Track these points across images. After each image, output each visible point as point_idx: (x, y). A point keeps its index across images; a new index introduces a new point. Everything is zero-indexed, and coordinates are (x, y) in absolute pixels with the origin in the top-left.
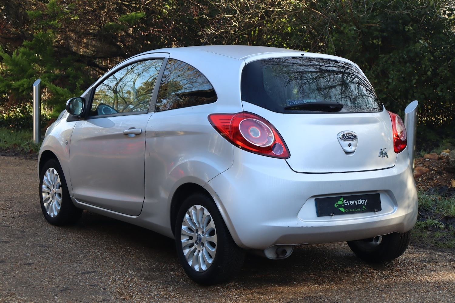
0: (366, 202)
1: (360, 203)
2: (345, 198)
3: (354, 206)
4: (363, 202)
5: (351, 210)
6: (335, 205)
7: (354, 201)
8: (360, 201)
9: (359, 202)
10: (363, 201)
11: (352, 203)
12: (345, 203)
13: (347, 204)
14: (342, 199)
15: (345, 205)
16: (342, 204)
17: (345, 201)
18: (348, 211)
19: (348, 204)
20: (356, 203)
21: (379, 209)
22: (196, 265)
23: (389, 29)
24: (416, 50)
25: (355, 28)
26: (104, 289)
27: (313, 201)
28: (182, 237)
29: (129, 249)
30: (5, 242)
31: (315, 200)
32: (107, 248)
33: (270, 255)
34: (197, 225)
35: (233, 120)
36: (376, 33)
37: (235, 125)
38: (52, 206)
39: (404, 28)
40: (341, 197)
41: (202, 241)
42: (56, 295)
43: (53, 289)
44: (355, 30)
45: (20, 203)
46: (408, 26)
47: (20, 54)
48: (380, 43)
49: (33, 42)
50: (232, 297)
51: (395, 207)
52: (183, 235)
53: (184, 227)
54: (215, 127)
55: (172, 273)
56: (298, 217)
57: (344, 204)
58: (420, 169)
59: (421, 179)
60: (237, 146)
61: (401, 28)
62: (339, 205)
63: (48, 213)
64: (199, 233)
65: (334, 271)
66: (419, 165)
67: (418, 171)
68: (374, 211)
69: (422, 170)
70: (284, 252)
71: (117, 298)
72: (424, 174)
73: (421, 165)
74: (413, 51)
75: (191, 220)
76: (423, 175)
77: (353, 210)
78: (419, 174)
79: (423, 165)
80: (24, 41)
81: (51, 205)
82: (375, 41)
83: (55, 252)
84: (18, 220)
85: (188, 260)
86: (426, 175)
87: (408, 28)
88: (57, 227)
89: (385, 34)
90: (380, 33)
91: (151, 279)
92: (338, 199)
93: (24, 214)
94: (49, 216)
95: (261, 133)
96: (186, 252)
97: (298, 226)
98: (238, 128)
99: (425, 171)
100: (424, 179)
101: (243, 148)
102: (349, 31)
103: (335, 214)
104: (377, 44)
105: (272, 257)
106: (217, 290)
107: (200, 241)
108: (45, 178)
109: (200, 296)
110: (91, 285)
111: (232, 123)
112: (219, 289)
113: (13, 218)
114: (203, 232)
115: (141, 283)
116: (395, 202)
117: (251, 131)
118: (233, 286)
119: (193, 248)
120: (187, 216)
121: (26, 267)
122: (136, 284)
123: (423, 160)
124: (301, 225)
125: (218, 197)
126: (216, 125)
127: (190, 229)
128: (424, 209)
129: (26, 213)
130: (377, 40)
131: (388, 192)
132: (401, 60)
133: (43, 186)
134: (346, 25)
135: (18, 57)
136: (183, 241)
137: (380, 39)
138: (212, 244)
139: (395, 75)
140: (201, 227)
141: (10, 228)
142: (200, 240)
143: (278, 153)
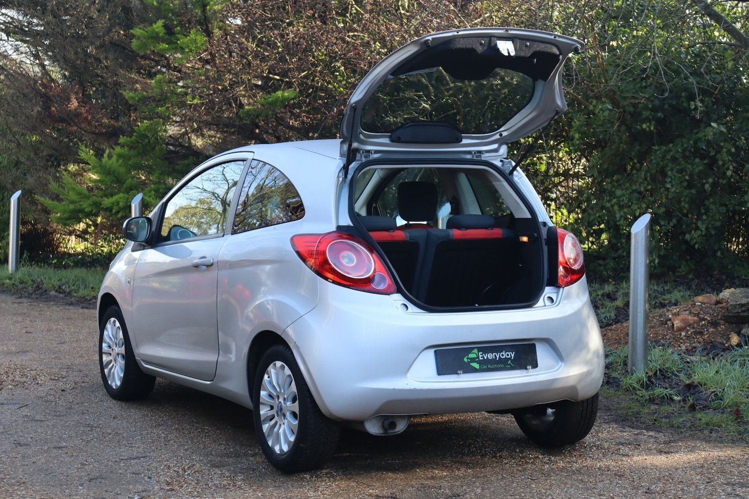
0: (513, 356)
1: (504, 357)
2: (480, 349)
3: (494, 361)
4: (508, 355)
5: (489, 366)
6: (465, 360)
7: (494, 354)
8: (504, 353)
9: (503, 355)
10: (509, 353)
11: (490, 356)
12: (480, 356)
13: (483, 357)
14: (475, 351)
15: (480, 359)
16: (475, 358)
17: (480, 353)
18: (485, 367)
19: (486, 358)
20: (498, 357)
21: (535, 365)
22: (277, 445)
23: (666, 106)
24: (707, 138)
25: (609, 107)
26: (150, 478)
27: (431, 354)
28: (261, 406)
29: (208, 429)
30: (39, 421)
31: (435, 351)
32: (177, 429)
33: (373, 428)
34: (278, 390)
35: (319, 242)
36: (646, 114)
37: (321, 248)
38: (114, 373)
39: (689, 105)
40: (473, 348)
41: (283, 412)
42: (82, 485)
43: (80, 478)
44: (610, 110)
45: (80, 371)
46: (694, 101)
47: (115, 157)
48: (652, 128)
49: (134, 138)
50: (318, 487)
51: (560, 363)
52: (263, 404)
53: (263, 393)
54: (298, 253)
55: (252, 459)
56: (408, 375)
57: (478, 357)
58: (684, 318)
59: (684, 334)
60: (326, 279)
61: (685, 105)
62: (470, 359)
63: (109, 382)
64: (280, 400)
65: (481, 456)
66: (683, 313)
67: (681, 321)
68: (526, 369)
69: (688, 320)
70: (393, 425)
71: (161, 489)
72: (689, 325)
73: (687, 312)
74: (703, 140)
75: (271, 382)
76: (688, 328)
77: (493, 366)
78: (683, 325)
79: (690, 313)
80: (121, 136)
81: (112, 371)
82: (644, 126)
83: (103, 433)
84: (69, 393)
85: (268, 439)
86: (693, 328)
87: (695, 105)
88: (119, 402)
89: (659, 114)
90: (652, 113)
91: (219, 466)
92: (470, 350)
93: (81, 386)
94: (111, 387)
95: (357, 258)
96: (265, 427)
97: (408, 387)
98: (324, 253)
99: (692, 322)
100: (689, 333)
101: (334, 282)
102: (601, 112)
103: (464, 372)
104: (648, 129)
105: (377, 432)
106: (302, 479)
107: (281, 412)
108: (105, 333)
109: (276, 487)
110: (133, 473)
111: (318, 246)
112: (306, 478)
113: (63, 391)
114: (285, 399)
115: (201, 471)
116: (559, 355)
117: (343, 257)
118: (327, 474)
119: (273, 422)
120: (266, 377)
121: (55, 451)
122: (195, 472)
123: (691, 305)
124: (412, 387)
125: (297, 348)
126: (299, 250)
127: (270, 396)
128: (662, 375)
129: (83, 385)
130: (648, 124)
131: (547, 341)
132: (687, 154)
133: (104, 345)
134: (597, 102)
135: (110, 162)
136: (262, 413)
137: (653, 123)
138: (294, 414)
139: (673, 177)
140: (282, 391)
141: (54, 403)
142: (281, 409)
143: (382, 287)
